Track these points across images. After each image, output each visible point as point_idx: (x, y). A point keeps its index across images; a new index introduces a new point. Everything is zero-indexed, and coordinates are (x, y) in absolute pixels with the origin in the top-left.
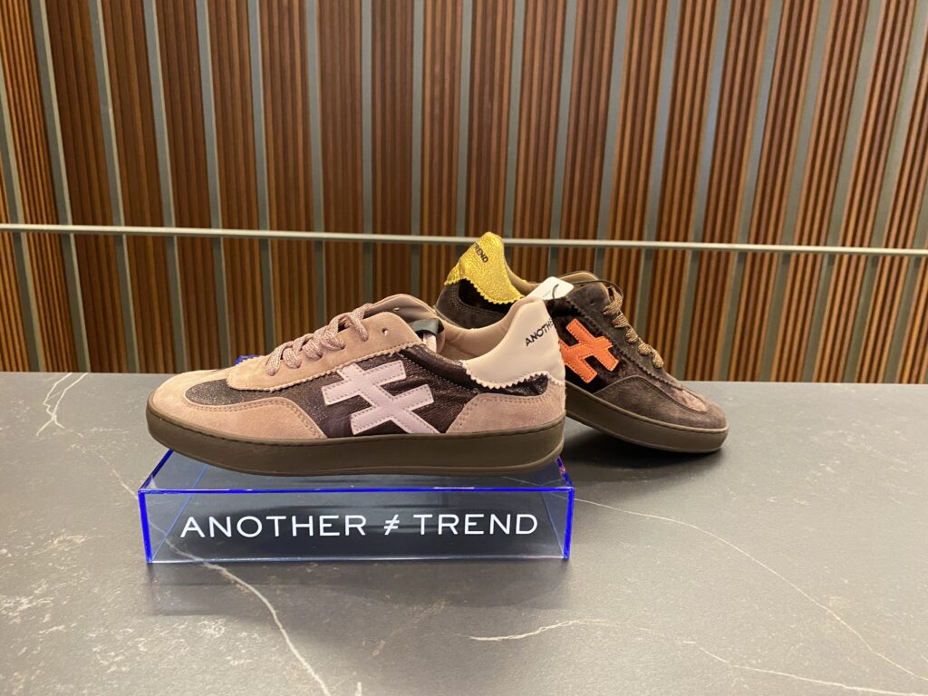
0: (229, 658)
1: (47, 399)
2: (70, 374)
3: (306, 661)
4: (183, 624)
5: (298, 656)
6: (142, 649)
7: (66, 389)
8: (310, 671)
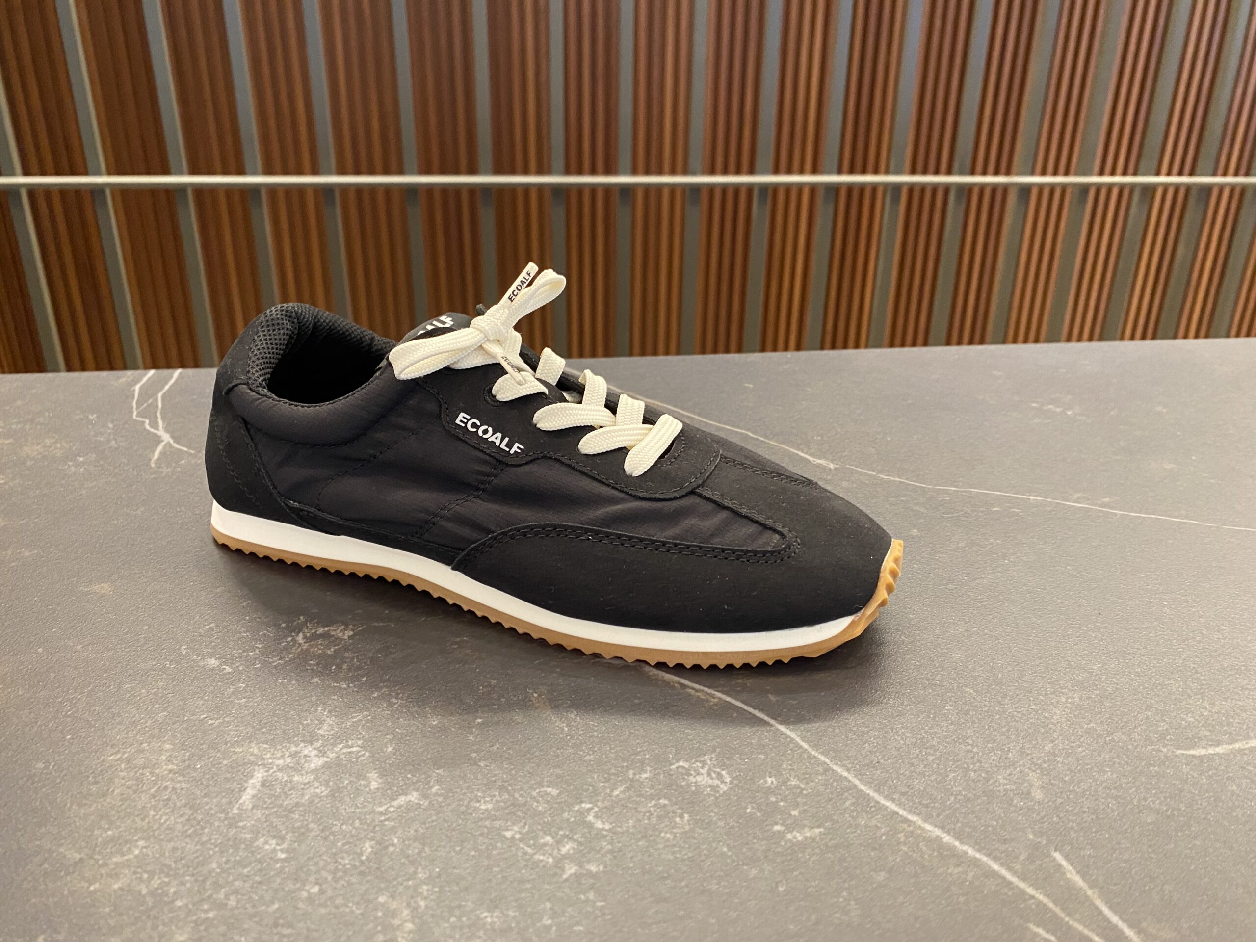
0: (777, 828)
1: (134, 409)
2: (152, 372)
3: (925, 821)
4: (642, 770)
5: (901, 812)
6: (599, 825)
7: (160, 395)
8: (947, 838)
